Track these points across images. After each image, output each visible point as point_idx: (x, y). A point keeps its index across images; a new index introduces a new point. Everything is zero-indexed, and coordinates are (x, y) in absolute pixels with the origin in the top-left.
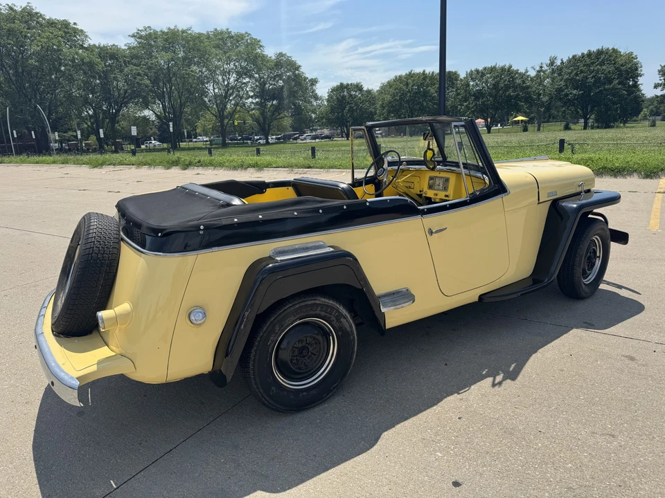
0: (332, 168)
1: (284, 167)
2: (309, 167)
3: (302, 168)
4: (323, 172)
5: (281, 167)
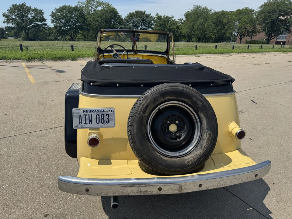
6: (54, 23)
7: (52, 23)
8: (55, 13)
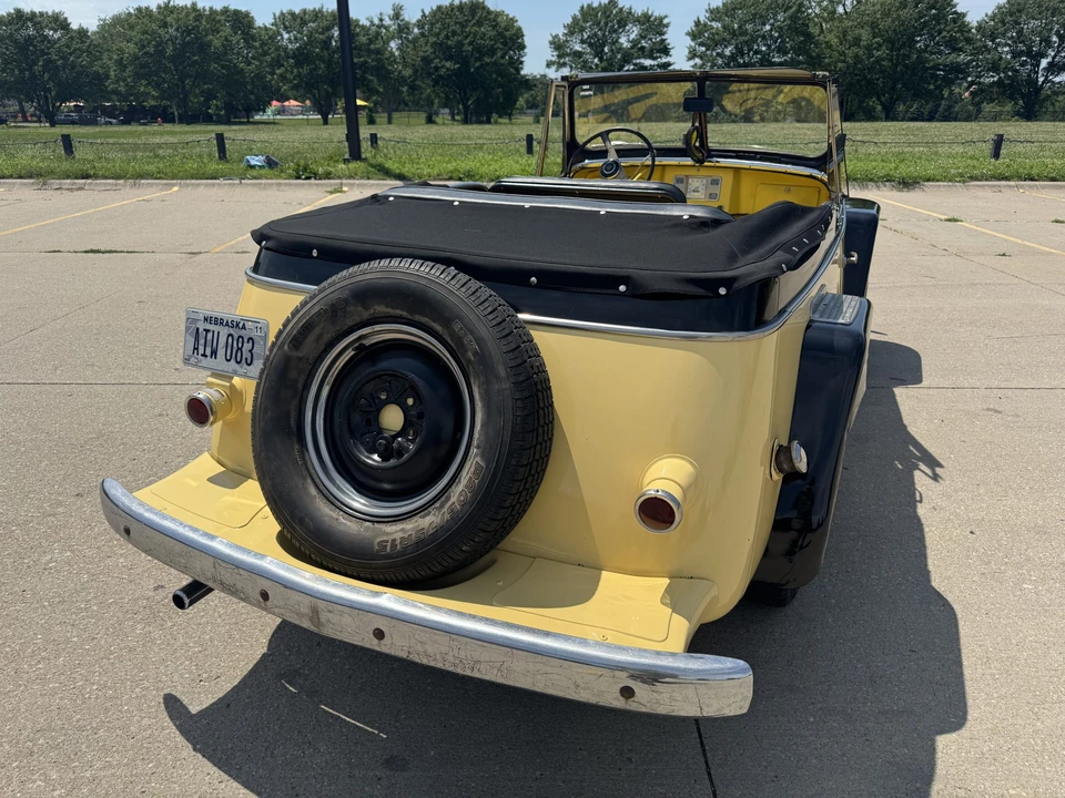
0: (141, 176)
1: (20, 177)
2: (87, 177)
3: (68, 177)
4: (125, 186)
5: (11, 177)
6: (698, 61)
7: (690, 59)
8: (705, 25)
